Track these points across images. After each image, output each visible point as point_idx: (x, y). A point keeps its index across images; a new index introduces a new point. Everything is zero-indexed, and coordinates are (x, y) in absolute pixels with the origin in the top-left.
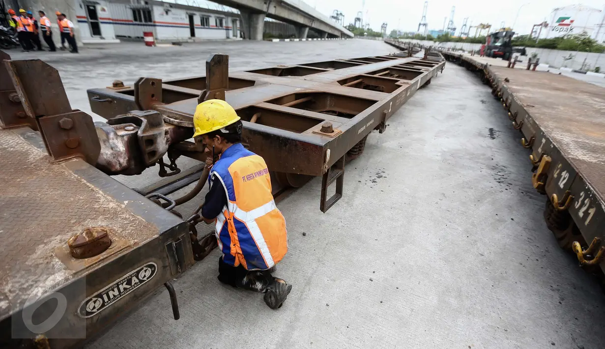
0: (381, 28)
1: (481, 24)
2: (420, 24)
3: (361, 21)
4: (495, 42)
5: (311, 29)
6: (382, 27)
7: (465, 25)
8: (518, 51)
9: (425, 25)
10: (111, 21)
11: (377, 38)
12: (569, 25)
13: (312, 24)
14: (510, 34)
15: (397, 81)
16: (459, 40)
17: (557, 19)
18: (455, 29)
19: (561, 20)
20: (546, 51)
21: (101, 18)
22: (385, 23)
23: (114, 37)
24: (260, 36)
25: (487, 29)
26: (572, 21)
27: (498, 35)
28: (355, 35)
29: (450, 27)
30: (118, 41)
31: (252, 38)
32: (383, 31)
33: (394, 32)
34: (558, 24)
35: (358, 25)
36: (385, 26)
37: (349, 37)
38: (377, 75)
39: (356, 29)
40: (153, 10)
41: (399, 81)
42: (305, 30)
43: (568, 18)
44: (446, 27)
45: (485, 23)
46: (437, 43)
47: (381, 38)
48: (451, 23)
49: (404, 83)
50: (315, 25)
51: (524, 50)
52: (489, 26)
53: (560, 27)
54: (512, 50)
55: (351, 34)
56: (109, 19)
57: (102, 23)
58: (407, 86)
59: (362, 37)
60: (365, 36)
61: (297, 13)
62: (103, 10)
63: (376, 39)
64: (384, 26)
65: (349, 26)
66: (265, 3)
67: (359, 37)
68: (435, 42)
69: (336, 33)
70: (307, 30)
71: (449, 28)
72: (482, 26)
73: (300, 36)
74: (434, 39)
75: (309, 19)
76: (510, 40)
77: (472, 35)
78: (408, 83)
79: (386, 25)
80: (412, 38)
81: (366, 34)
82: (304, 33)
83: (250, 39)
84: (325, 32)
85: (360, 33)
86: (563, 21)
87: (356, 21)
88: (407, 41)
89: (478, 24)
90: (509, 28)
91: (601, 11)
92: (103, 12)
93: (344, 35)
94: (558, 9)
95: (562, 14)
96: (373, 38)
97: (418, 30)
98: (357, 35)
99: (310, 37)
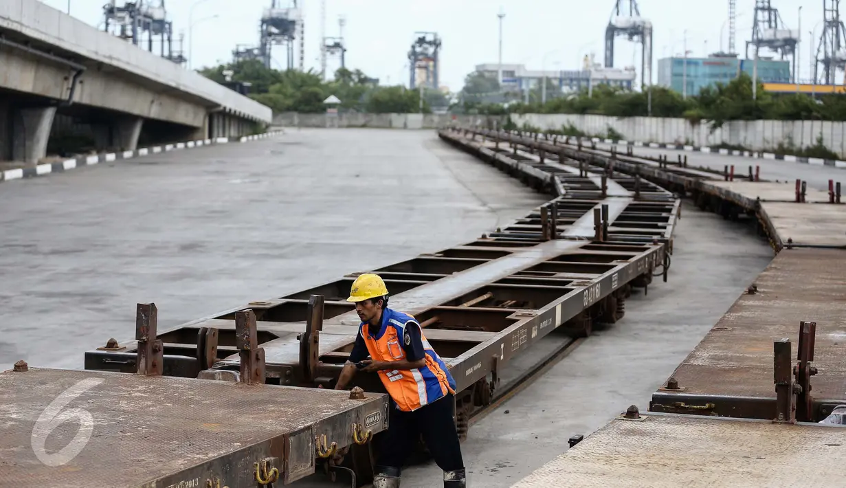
0: (408, 62)
2: (612, 31)
3: (297, 35)
5: (68, 111)
6: (414, 56)
9: (638, 31)
11: (395, 118)
13: (72, 89)
15: (511, 313)
18: (790, 44)
22: (429, 38)
28: (277, 109)
29: (765, 33)
33: (480, 81)
36: (431, 50)
37: (252, 126)
38: (465, 304)
39: (276, 77)
41: (514, 312)
42: (40, 117)
46: (704, 127)
47: (415, 118)
48: (763, 16)
49: (523, 315)
50: (88, 93)
55: (263, 113)
58: (529, 319)
59: (315, 119)
60: (332, 112)
63: (390, 126)
64: (424, 52)
65: (237, 68)
67: (296, 117)
68: (695, 121)
69: (184, 115)
70: (47, 119)
71: (759, 43)
74: (688, 105)
75: (60, 67)
78: (530, 315)
79: (436, 44)
80: (583, 108)
81: (332, 99)
82: (32, 131)
84: (127, 119)
87: (266, 35)
88: (559, 121)
93: (217, 116)
96: (374, 118)
97: (609, 62)
98: (289, 109)
99: (60, 146)
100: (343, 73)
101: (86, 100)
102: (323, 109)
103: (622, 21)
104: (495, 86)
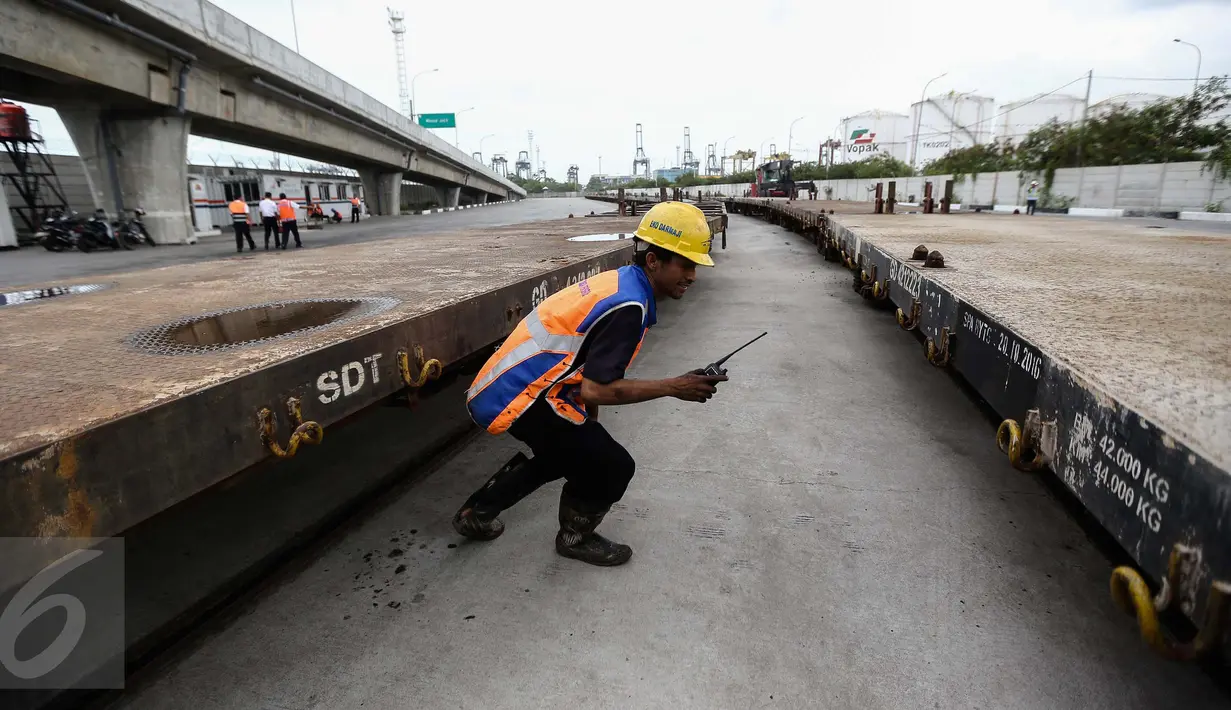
0: (568, 176)
1: (739, 152)
2: (636, 162)
3: (528, 168)
4: (769, 178)
5: (465, 189)
6: (569, 173)
7: (713, 156)
8: (804, 187)
9: (645, 162)
10: (207, 204)
11: (568, 194)
12: (870, 141)
13: (466, 181)
14: (787, 164)
16: (712, 181)
17: (850, 134)
18: (697, 163)
19: (857, 134)
20: (842, 182)
21: (197, 201)
22: (574, 167)
23: (211, 227)
24: (396, 209)
25: (751, 160)
26: (872, 135)
27: (772, 168)
28: (529, 192)
29: (688, 160)
30: (218, 232)
31: (384, 212)
32: (572, 181)
33: (594, 180)
34: (854, 141)
35: (524, 175)
36: (575, 171)
37: (521, 197)
39: (526, 181)
40: (261, 181)
43: (866, 131)
44: (681, 161)
45: (745, 149)
47: (574, 193)
48: (687, 155)
50: (472, 182)
51: (811, 183)
52: (751, 155)
53: (858, 146)
54: (795, 186)
55: (524, 192)
56: (205, 201)
57: (198, 207)
59: (540, 195)
60: (546, 192)
61: (445, 165)
62: (199, 188)
63: (565, 196)
64: (573, 172)
65: (513, 177)
66: (404, 155)
67: (535, 194)
69: (501, 192)
70: (458, 191)
72: (740, 155)
73: (446, 204)
74: (671, 183)
75: (462, 173)
76: (789, 171)
77: (729, 170)
79: (577, 169)
81: (545, 188)
82: (453, 196)
83: (380, 214)
84: (482, 193)
85: (536, 188)
86: (860, 136)
87: (520, 168)
89: (734, 153)
90: (785, 155)
91: (907, 117)
92: (199, 192)
93: (511, 192)
94: (848, 119)
95: (854, 127)
96: (560, 194)
97: (635, 172)
98: (532, 192)
99: (462, 202)
100: (547, 179)
101: (471, 185)
102: (542, 191)
103: (639, 159)
104: (600, 181)
